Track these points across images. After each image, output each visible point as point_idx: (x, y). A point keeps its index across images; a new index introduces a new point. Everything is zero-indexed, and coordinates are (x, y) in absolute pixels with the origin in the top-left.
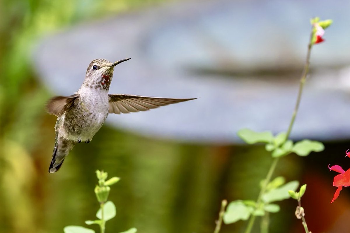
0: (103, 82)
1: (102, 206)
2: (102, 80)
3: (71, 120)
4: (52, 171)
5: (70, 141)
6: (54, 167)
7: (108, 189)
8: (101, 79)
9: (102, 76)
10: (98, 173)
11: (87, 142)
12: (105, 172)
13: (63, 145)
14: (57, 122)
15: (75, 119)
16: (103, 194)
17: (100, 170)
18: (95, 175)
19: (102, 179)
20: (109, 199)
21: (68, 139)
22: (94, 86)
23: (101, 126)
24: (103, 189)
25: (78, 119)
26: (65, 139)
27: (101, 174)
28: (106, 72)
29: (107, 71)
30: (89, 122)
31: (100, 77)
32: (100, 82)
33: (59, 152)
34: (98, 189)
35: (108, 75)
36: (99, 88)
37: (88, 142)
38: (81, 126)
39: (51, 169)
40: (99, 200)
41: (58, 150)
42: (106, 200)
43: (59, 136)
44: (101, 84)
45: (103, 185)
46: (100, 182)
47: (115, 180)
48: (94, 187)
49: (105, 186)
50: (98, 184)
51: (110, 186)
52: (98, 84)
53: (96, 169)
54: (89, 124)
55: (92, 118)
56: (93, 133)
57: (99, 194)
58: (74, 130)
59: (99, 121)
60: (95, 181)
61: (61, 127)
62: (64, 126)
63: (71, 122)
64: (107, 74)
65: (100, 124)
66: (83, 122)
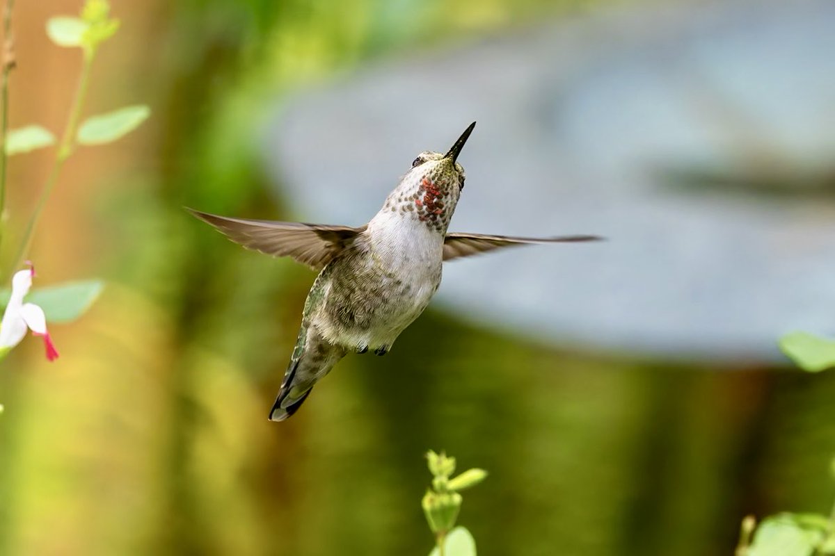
0: (422, 198)
1: (440, 540)
2: (419, 193)
3: (348, 293)
4: (278, 415)
5: (338, 346)
6: (283, 407)
7: (457, 499)
8: (417, 189)
9: (421, 181)
10: (432, 457)
11: (378, 352)
12: (448, 456)
13: (317, 354)
14: (308, 297)
15: (358, 292)
16: (443, 512)
17: (438, 453)
18: (425, 462)
19: (441, 473)
20: (459, 523)
21: (333, 340)
22: (399, 206)
23: (419, 313)
24: (444, 500)
25: (367, 292)
26: (326, 342)
27: (439, 463)
28: (433, 174)
29: (435, 172)
30: (392, 301)
31: (417, 184)
32: (415, 196)
33: (302, 373)
34: (432, 501)
35: (436, 183)
36: (408, 214)
37: (382, 352)
38: (372, 310)
39: (275, 411)
40: (434, 526)
41: (301, 366)
42: (450, 524)
43: (310, 333)
44: (414, 203)
45: (443, 490)
46: (437, 482)
47: (474, 475)
48: (421, 495)
49: (450, 493)
50: (432, 487)
51: (463, 492)
52: (408, 203)
53: (425, 450)
54: (394, 306)
55: (403, 294)
56: (397, 329)
57: (434, 512)
58: (352, 318)
59: (417, 303)
60: (424, 480)
61: (319, 309)
62: (327, 310)
63: (347, 298)
64: (433, 179)
65: (418, 307)
66: (378, 301)
